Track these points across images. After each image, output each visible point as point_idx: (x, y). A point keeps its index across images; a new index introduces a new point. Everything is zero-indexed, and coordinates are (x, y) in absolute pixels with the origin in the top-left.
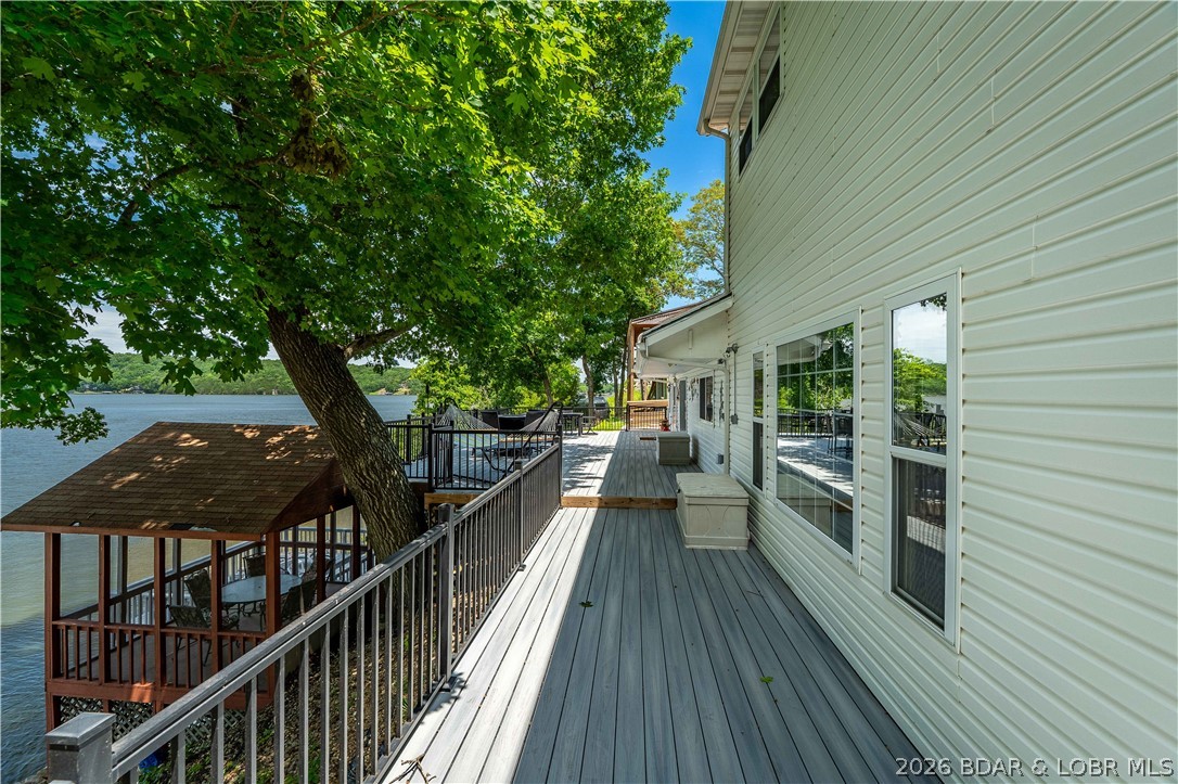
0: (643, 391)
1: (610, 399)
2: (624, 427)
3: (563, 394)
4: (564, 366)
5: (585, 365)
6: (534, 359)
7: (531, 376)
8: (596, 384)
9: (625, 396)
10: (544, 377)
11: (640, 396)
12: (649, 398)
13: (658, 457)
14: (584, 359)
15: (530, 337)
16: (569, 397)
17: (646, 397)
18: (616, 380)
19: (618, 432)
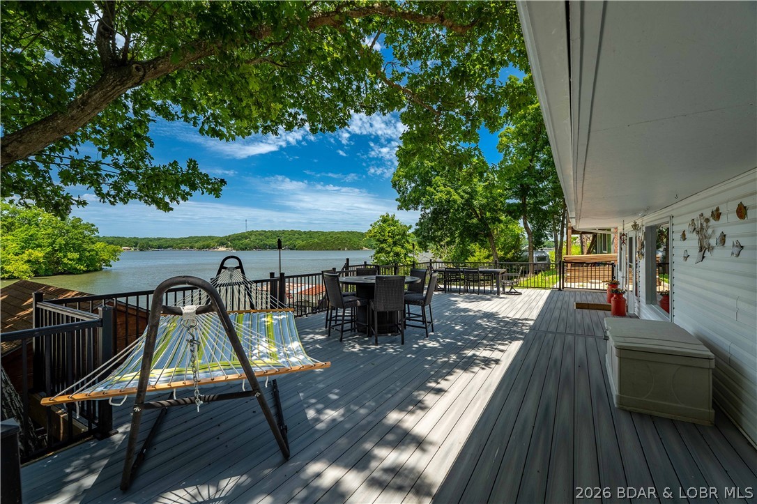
0: (582, 245)
1: (551, 253)
2: (557, 285)
3: (507, 248)
4: (511, 226)
5: (525, 224)
6: (480, 220)
7: (477, 234)
8: (537, 242)
9: (564, 251)
10: (489, 235)
11: (580, 249)
12: (589, 252)
13: (615, 390)
14: (525, 219)
15: (476, 203)
16: (513, 251)
17: (585, 251)
18: (556, 237)
19: (548, 292)
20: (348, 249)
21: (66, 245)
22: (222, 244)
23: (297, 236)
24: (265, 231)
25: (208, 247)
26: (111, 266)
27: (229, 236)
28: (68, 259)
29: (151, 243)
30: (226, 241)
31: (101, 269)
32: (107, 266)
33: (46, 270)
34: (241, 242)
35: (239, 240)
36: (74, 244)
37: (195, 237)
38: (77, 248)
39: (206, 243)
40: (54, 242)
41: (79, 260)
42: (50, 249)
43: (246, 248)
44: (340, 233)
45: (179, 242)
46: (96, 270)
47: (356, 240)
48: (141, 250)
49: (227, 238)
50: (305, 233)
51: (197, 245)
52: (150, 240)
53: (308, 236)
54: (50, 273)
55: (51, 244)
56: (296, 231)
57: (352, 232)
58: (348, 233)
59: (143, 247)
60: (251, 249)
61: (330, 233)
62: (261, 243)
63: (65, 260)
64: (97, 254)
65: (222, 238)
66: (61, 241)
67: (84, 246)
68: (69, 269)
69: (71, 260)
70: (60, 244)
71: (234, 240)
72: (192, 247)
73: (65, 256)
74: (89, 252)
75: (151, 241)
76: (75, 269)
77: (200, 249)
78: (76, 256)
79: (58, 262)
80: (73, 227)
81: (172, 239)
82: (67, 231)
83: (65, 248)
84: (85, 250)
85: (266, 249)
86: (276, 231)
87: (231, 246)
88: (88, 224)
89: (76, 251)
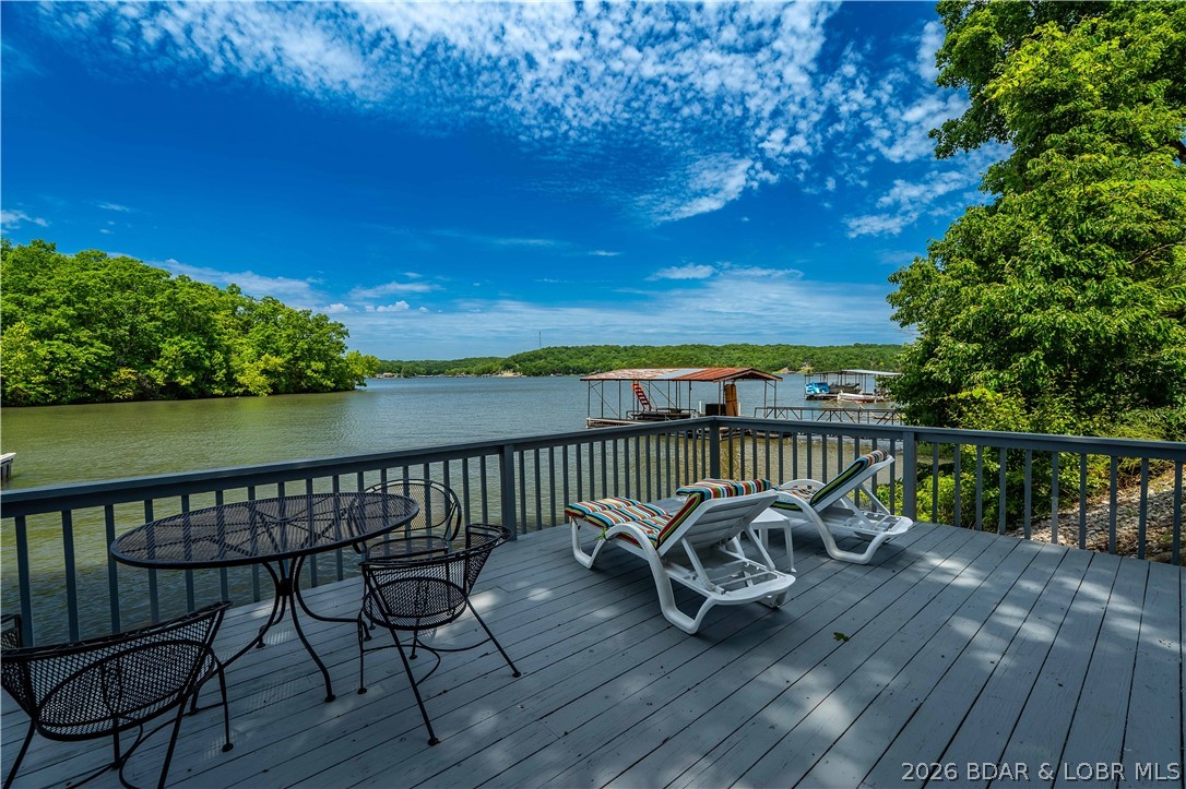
21: (310, 350)
22: (507, 367)
23: (613, 354)
24: (567, 348)
25: (489, 371)
26: (365, 385)
27: (518, 355)
28: (313, 370)
29: (417, 368)
30: (512, 363)
31: (353, 389)
32: (360, 384)
33: (287, 386)
34: (533, 364)
35: (531, 361)
36: (320, 350)
37: (472, 359)
38: (322, 357)
39: (487, 366)
40: (295, 346)
41: (326, 372)
42: (289, 356)
43: (540, 373)
44: (680, 348)
45: (452, 365)
46: (347, 390)
47: (706, 358)
48: (406, 377)
49: (516, 359)
50: (625, 349)
51: (475, 369)
53: (631, 354)
54: (291, 390)
55: (292, 350)
56: (612, 347)
57: (699, 347)
58: (695, 347)
59: (408, 372)
60: (547, 374)
61: (664, 349)
62: (562, 365)
63: (309, 372)
64: (348, 367)
65: (507, 360)
66: (302, 345)
67: (331, 353)
68: (314, 385)
69: (315, 372)
70: (302, 349)
71: (524, 361)
72: (468, 373)
73: (309, 367)
74: (337, 362)
75: (417, 365)
76: (322, 385)
77: (479, 374)
78: (321, 366)
79: (301, 375)
80: (318, 326)
81: (444, 362)
82: (311, 331)
83: (309, 354)
84: (333, 358)
85: (568, 374)
86: (582, 348)
87: (520, 371)
88: (336, 323)
89: (321, 360)
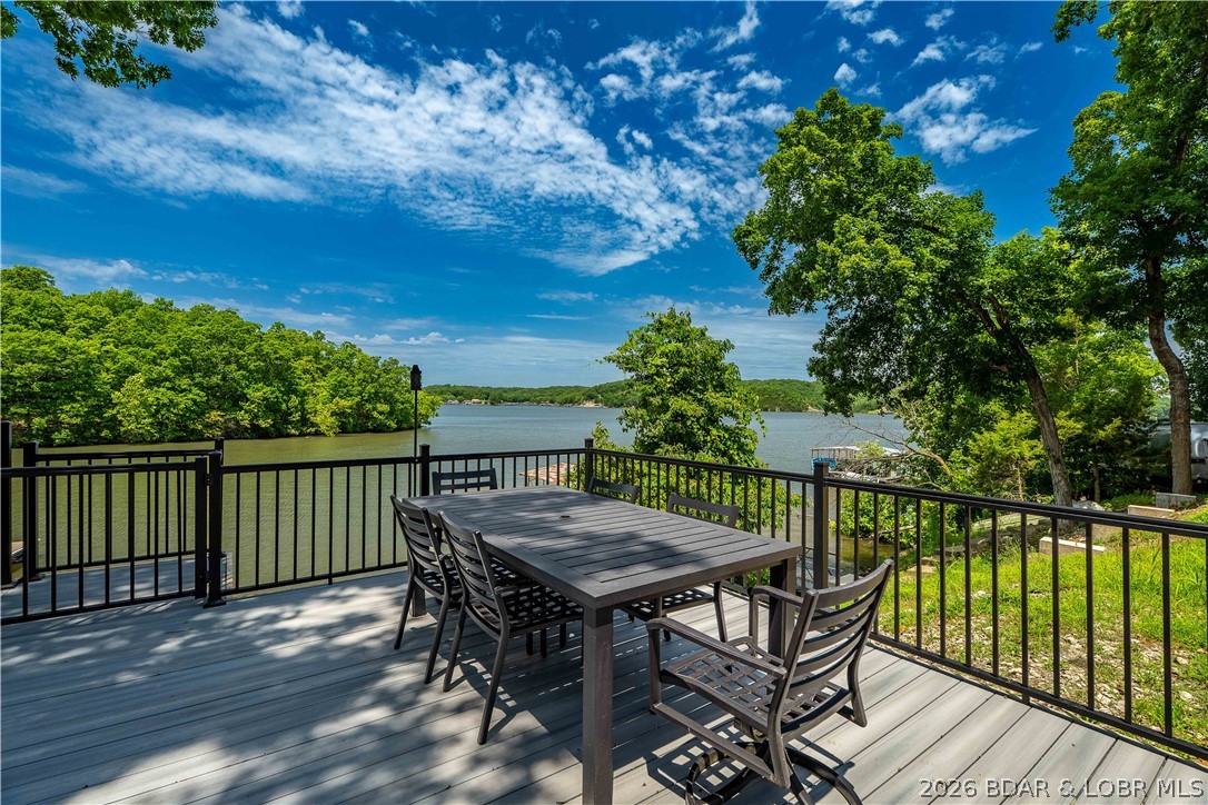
20: (781, 410)
21: (376, 393)
22: (590, 398)
25: (572, 401)
27: (601, 386)
28: (378, 412)
29: (505, 395)
30: (595, 393)
31: (418, 427)
32: (425, 423)
33: (355, 426)
35: (614, 392)
36: (385, 392)
37: (558, 388)
38: (388, 399)
39: (571, 395)
40: (363, 390)
41: (391, 413)
42: (358, 399)
43: (622, 404)
44: (768, 383)
45: (538, 394)
46: (410, 429)
47: (796, 395)
48: (492, 404)
49: (598, 389)
51: (559, 398)
52: (505, 391)
54: (358, 430)
55: (360, 393)
57: (789, 382)
58: (783, 382)
59: (494, 399)
63: (375, 414)
64: (412, 407)
65: (590, 389)
66: (370, 388)
68: (379, 425)
69: (380, 414)
70: (370, 393)
72: (552, 402)
73: (374, 409)
74: (403, 404)
76: (385, 425)
77: (561, 404)
78: (387, 408)
79: (368, 416)
80: (385, 371)
81: (529, 389)
82: (379, 376)
83: (375, 397)
84: (398, 401)
87: (601, 401)
88: (405, 367)
89: (387, 402)
